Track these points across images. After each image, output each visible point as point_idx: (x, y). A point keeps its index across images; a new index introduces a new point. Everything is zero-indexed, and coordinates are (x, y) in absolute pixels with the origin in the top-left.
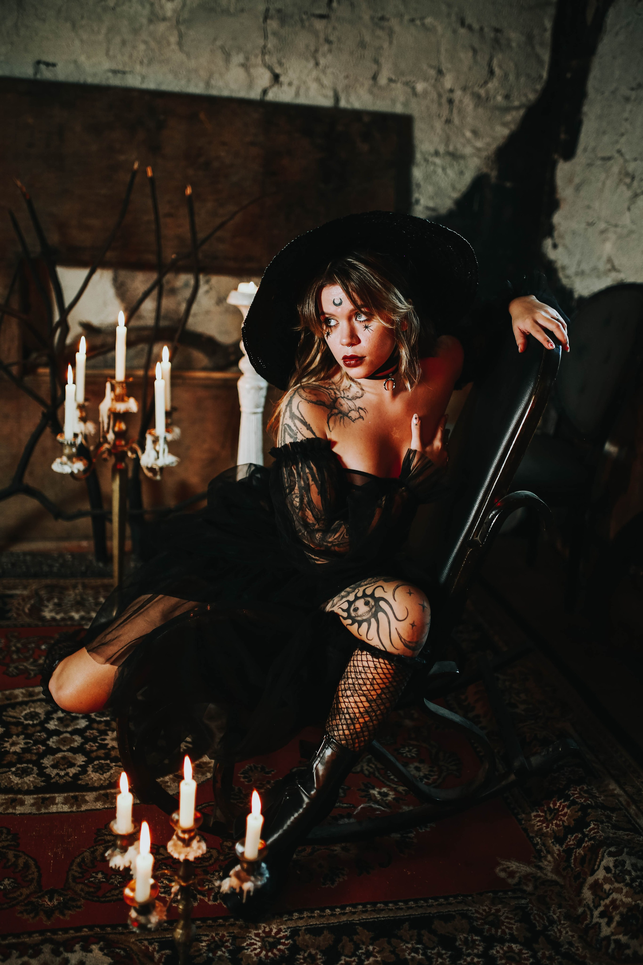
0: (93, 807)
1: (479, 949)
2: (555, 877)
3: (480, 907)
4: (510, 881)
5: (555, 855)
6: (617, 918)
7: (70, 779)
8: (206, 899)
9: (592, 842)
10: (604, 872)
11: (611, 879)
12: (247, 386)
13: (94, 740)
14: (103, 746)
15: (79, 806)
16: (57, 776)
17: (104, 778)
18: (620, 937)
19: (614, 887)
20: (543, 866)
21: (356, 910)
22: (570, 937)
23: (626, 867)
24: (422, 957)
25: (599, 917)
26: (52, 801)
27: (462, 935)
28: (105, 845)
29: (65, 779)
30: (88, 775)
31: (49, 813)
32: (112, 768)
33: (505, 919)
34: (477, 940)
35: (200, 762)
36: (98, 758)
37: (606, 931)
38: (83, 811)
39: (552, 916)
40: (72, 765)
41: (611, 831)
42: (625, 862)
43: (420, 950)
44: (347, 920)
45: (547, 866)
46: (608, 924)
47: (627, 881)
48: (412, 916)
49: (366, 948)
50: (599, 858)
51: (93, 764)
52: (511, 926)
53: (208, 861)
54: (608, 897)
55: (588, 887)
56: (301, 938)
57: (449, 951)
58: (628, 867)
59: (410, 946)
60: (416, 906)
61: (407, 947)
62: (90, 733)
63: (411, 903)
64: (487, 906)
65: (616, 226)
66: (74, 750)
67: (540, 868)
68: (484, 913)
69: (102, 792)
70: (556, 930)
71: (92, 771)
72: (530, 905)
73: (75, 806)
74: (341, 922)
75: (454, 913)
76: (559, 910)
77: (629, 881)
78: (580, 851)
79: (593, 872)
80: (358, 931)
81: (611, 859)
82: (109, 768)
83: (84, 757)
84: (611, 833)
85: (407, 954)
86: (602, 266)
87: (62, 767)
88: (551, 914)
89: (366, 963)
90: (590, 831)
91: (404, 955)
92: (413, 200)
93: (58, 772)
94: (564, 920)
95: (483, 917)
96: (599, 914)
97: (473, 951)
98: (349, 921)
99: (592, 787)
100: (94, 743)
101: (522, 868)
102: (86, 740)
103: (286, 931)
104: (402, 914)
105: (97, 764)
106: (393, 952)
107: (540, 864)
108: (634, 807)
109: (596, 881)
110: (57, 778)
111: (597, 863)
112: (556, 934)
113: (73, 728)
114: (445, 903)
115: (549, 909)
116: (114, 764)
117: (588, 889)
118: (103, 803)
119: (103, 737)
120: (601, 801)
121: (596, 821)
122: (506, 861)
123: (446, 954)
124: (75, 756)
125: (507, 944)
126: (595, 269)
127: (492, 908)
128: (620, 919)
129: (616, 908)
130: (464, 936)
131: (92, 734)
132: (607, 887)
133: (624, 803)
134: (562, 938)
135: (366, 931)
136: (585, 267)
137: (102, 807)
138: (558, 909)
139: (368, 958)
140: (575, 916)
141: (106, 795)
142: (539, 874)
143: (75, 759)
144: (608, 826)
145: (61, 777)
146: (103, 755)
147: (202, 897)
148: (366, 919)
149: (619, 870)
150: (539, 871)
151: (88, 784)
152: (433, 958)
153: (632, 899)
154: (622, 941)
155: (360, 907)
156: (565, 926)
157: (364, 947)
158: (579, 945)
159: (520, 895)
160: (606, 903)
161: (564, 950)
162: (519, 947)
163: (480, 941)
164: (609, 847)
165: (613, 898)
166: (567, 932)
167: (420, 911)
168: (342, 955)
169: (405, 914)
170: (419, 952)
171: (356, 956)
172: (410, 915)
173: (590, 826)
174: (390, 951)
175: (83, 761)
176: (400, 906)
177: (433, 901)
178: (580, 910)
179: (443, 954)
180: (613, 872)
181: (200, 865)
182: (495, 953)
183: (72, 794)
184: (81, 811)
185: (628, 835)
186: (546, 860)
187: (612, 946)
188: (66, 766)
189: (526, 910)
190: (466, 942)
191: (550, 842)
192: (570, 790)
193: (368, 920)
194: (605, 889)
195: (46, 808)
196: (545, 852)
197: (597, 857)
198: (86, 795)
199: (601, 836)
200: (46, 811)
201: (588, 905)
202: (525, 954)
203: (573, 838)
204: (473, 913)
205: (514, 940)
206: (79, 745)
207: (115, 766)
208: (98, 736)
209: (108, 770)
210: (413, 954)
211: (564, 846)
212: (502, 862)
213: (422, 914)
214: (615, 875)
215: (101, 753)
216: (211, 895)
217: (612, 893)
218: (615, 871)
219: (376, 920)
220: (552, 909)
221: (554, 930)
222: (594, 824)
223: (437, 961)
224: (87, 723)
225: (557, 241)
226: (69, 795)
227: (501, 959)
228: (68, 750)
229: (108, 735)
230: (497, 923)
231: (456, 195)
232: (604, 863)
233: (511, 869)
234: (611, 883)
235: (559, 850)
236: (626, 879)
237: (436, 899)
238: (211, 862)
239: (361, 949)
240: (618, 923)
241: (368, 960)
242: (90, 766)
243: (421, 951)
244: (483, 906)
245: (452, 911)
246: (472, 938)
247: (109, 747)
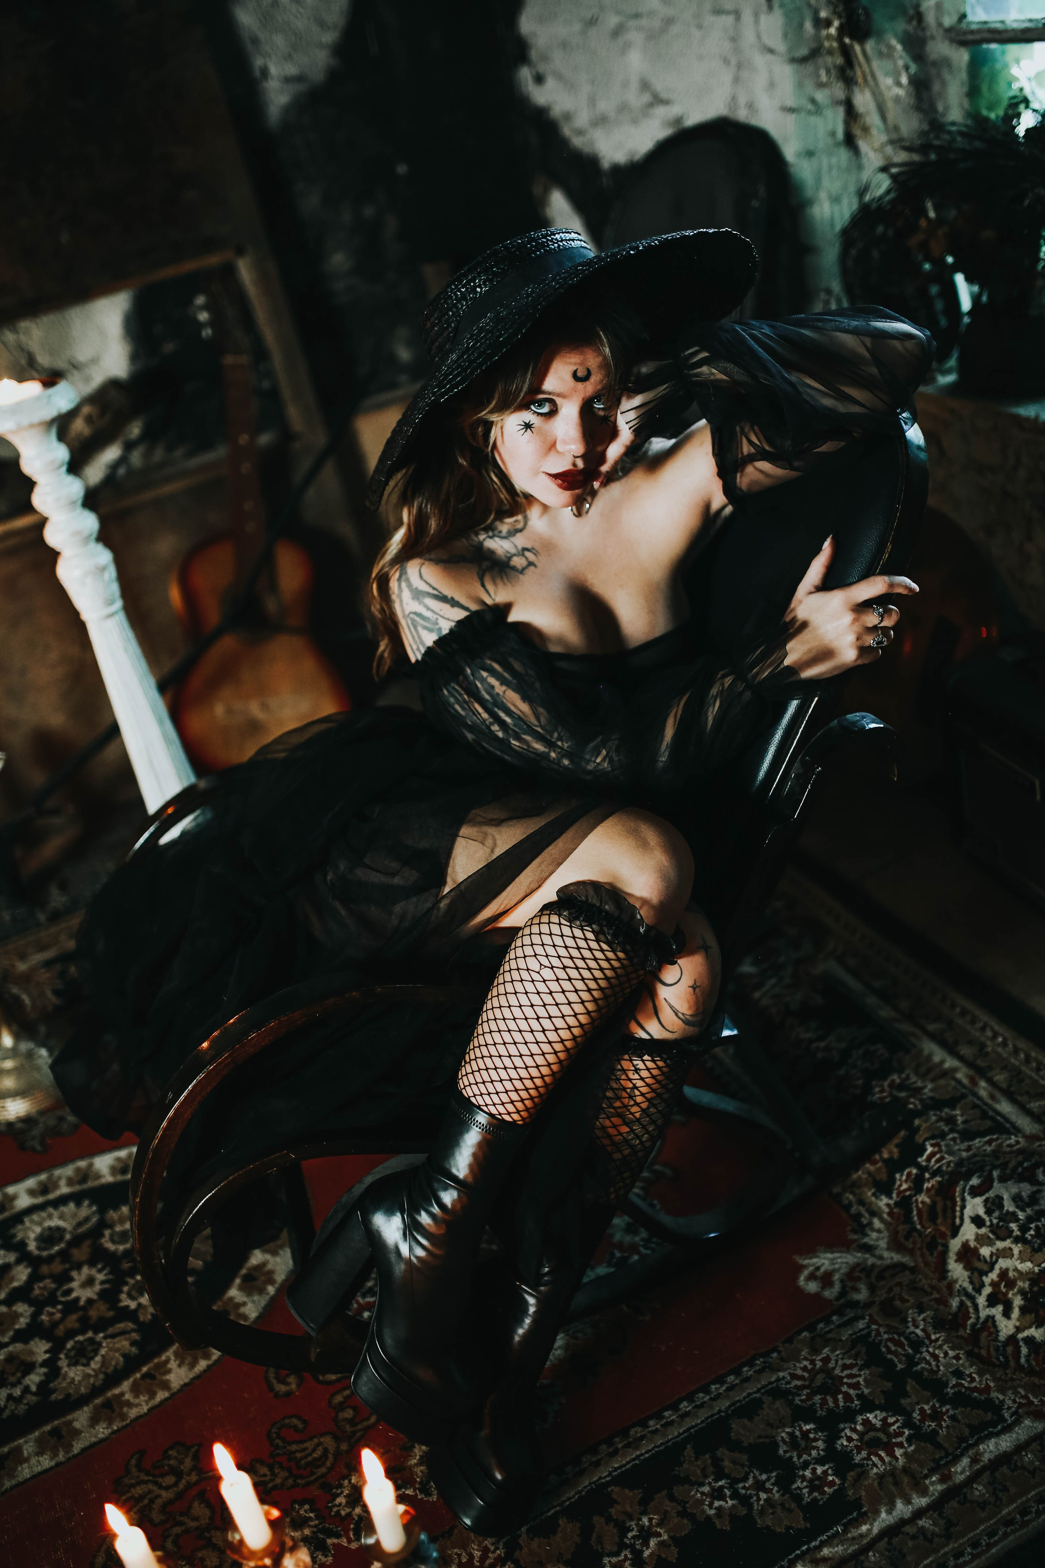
0: (94, 1439)
1: (818, 1447)
2: (897, 1257)
3: (795, 1366)
4: (828, 1294)
5: (885, 1216)
6: (1018, 1301)
7: (34, 1399)
8: (344, 1542)
9: (938, 1179)
10: (973, 1226)
11: (989, 1237)
12: (77, 573)
13: (52, 1300)
14: (72, 1306)
15: (69, 1447)
16: (11, 1402)
17: (94, 1370)
18: (1032, 1332)
19: (998, 1250)
20: (872, 1243)
21: (600, 1457)
22: (954, 1361)
23: (1006, 1209)
24: (734, 1502)
25: (988, 1306)
26: (18, 1457)
27: (784, 1431)
28: (138, 1507)
29: (25, 1401)
30: (65, 1376)
31: (20, 1484)
32: (99, 1344)
33: (842, 1371)
34: (809, 1431)
35: (249, 1269)
36: (71, 1334)
37: (1006, 1327)
38: (78, 1454)
39: (914, 1333)
40: (29, 1367)
41: (964, 1146)
42: (1000, 1198)
43: (726, 1490)
44: (590, 1484)
45: (878, 1239)
46: (1007, 1314)
47: (1015, 1234)
48: (692, 1430)
49: (637, 1525)
50: (959, 1203)
51: (65, 1351)
52: (855, 1380)
53: (323, 1464)
54: (992, 1269)
55: (955, 1258)
56: (525, 1550)
57: (772, 1472)
58: (1009, 1206)
59: (706, 1489)
60: (693, 1408)
61: (703, 1493)
62: (40, 1288)
63: (684, 1406)
64: (806, 1359)
65: (637, 16)
66: (23, 1336)
67: (868, 1249)
68: (806, 1375)
69: (98, 1401)
70: (928, 1358)
71: (69, 1365)
72: (874, 1327)
73: (61, 1449)
74: (582, 1491)
75: (758, 1395)
76: (922, 1317)
77: (1018, 1233)
78: (923, 1198)
79: (955, 1231)
80: (614, 1496)
81: (979, 1200)
82: (96, 1346)
83: (44, 1342)
84: (964, 1150)
85: (706, 1507)
86: (636, 99)
87: (12, 1379)
88: (912, 1329)
89: (647, 1553)
90: (929, 1159)
91: (704, 1511)
92: (257, 74)
93: (8, 1391)
94: (935, 1333)
95: (807, 1383)
96: (987, 1300)
97: (810, 1455)
98: (594, 1482)
99: (907, 1072)
100: (54, 1306)
101: (839, 1260)
102: (39, 1305)
103: (497, 1549)
104: (676, 1433)
105: (73, 1348)
106: (683, 1514)
107: (866, 1240)
108: (983, 1084)
109: (965, 1245)
110: (12, 1406)
111: (958, 1214)
112: (930, 1364)
113: (7, 1290)
114: (737, 1381)
115: (904, 1321)
116: (101, 1335)
117: (956, 1261)
118: (106, 1423)
119: (65, 1288)
120: (931, 1094)
121: (933, 1137)
122: (811, 1258)
123: (768, 1479)
124: (29, 1346)
125: (859, 1419)
126: (623, 108)
127: (815, 1360)
128: (1022, 1302)
129: (1011, 1284)
130: (787, 1433)
131: (44, 1288)
132: (985, 1251)
133: (965, 1081)
134: (941, 1368)
135: (627, 1492)
136: (604, 106)
137: (107, 1432)
138: (920, 1313)
139: (646, 1544)
140: (950, 1317)
141: (108, 1405)
142: (871, 1261)
143: (31, 1353)
144: (954, 1139)
145: (18, 1400)
146: (77, 1325)
147: (335, 1541)
148: (619, 1468)
149: (996, 1218)
150: (867, 1256)
151: (68, 1396)
152: (751, 1496)
153: (1032, 1262)
154: (1037, 1338)
155: (604, 1447)
156: (940, 1342)
157: (633, 1523)
158: (972, 1371)
159: (852, 1315)
160: (992, 1280)
161: (952, 1391)
162: (881, 1415)
163: (816, 1430)
164: (968, 1179)
165: (1001, 1269)
166: (946, 1354)
167: (703, 1414)
168: (602, 1555)
169: (681, 1431)
170: (726, 1494)
171: (626, 1546)
172: (689, 1429)
173: (926, 1150)
174: (679, 1514)
175: (46, 1352)
176: (669, 1418)
177: (717, 1386)
178: (955, 1303)
179: (764, 1482)
180: (988, 1223)
181: (312, 1478)
182: (845, 1443)
183: (48, 1428)
184: (75, 1456)
185: (989, 1143)
186: (873, 1230)
187: (1024, 1350)
188: (19, 1374)
189: (870, 1340)
190: (793, 1443)
191: (869, 1194)
192: (873, 1094)
193: (624, 1469)
194: (984, 1256)
195: (11, 1476)
196: (867, 1215)
197: (954, 1204)
198: (73, 1420)
199: (949, 1163)
200: (14, 1482)
201: (964, 1289)
202: (893, 1424)
203: (904, 1178)
204: (788, 1383)
205: (868, 1405)
206: (28, 1321)
207: (105, 1338)
208: (56, 1290)
209: (96, 1352)
210: (717, 1504)
211: (894, 1195)
212: (806, 1262)
213: (707, 1418)
214: (993, 1229)
215: (72, 1320)
216: (348, 1530)
217: (997, 1261)
218: (991, 1221)
219: (637, 1462)
220: (910, 1319)
221: (925, 1358)
222: (932, 1145)
223: (759, 1499)
224: (29, 1270)
225: (542, 68)
226: (44, 1432)
227: (859, 1449)
228: (14, 1340)
229: (72, 1280)
230: (832, 1386)
231: (329, 37)
232: (968, 1212)
233: (822, 1270)
234: (991, 1243)
235: (888, 1205)
236: (1013, 1231)
237: (721, 1380)
238: (328, 1464)
239: (630, 1530)
240: (1022, 1309)
241: (648, 1547)
242: (62, 1356)
243: (728, 1492)
244: (800, 1362)
245: (754, 1393)
246: (801, 1430)
247: (82, 1303)
